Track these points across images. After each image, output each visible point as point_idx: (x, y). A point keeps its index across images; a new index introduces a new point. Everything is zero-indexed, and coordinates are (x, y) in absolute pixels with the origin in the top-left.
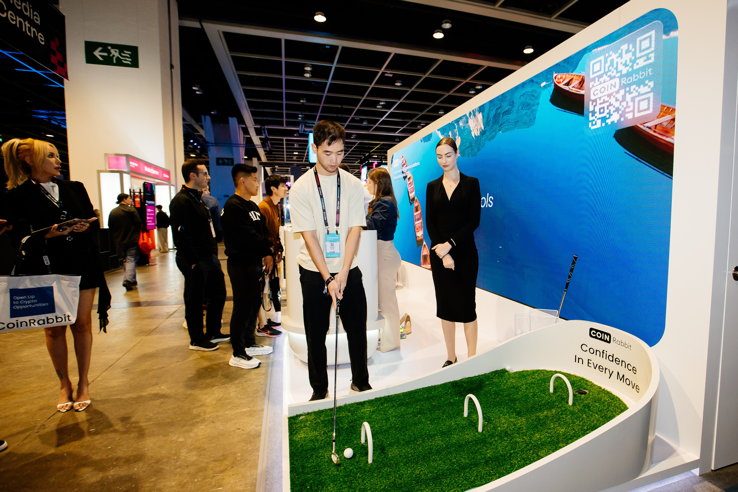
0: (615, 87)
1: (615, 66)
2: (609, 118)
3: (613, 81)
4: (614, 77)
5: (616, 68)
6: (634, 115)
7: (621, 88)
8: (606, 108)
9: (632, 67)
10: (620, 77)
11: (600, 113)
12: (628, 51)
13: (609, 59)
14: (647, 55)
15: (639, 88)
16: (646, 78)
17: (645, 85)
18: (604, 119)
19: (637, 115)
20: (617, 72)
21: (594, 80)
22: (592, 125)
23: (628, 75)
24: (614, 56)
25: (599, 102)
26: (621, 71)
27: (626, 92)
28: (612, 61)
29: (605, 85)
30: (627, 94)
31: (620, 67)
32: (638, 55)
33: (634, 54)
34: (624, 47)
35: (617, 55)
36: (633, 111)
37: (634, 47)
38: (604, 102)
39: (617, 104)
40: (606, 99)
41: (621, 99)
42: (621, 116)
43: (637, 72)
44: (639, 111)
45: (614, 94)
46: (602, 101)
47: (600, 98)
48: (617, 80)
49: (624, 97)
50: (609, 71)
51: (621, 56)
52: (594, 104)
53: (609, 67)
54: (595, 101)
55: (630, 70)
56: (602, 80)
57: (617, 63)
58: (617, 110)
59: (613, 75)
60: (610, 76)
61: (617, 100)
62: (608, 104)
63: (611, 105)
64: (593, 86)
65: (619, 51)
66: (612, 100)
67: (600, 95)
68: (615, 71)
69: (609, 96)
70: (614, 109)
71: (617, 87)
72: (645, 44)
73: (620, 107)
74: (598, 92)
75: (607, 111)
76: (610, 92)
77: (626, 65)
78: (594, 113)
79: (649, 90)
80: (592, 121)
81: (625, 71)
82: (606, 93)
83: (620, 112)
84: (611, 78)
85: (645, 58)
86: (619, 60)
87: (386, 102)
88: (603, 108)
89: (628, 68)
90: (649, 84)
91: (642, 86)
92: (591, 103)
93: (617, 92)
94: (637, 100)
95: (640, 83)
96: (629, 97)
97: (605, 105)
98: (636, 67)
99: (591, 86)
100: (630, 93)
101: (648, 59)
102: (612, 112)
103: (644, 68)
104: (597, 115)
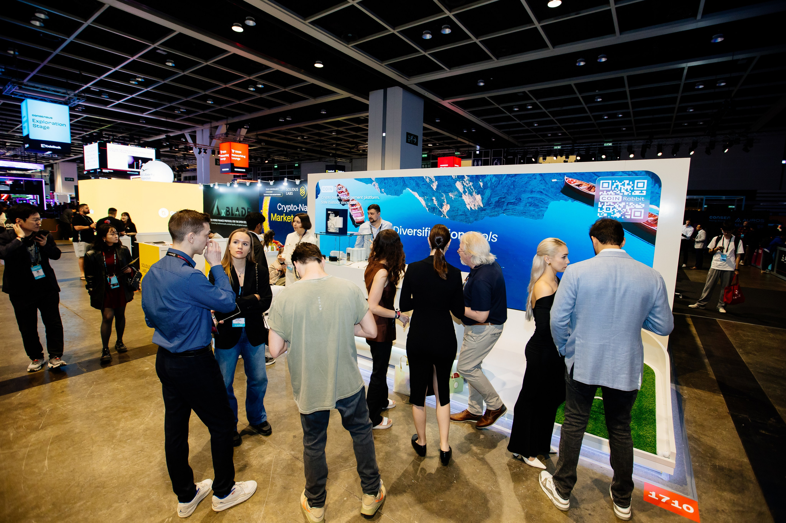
0: (618, 199)
1: (619, 189)
2: (613, 214)
3: (617, 196)
4: (618, 194)
5: (620, 190)
6: (631, 217)
7: (622, 201)
8: (611, 209)
9: (631, 193)
10: (623, 196)
11: (606, 210)
12: (628, 184)
13: (615, 184)
14: (642, 190)
15: (635, 205)
16: (639, 201)
17: (639, 205)
18: (610, 214)
19: (632, 217)
20: (621, 192)
21: (603, 191)
22: (600, 215)
23: (628, 196)
24: (618, 183)
25: (606, 204)
26: (623, 193)
27: (626, 204)
28: (617, 186)
29: (612, 196)
30: (627, 206)
31: (623, 191)
32: (635, 188)
33: (633, 187)
34: (627, 182)
35: (621, 184)
36: (631, 215)
37: (633, 183)
38: (610, 205)
39: (620, 209)
40: (612, 204)
41: (622, 207)
42: (622, 215)
43: (635, 196)
44: (634, 216)
45: (618, 203)
46: (608, 204)
47: (607, 202)
48: (621, 197)
49: (625, 207)
50: (614, 190)
51: (624, 185)
52: (602, 204)
53: (615, 188)
54: (604, 203)
55: (630, 194)
56: (609, 193)
57: (621, 188)
58: (619, 212)
59: (617, 193)
60: (615, 193)
61: (619, 206)
62: (613, 207)
63: (614, 208)
64: (602, 194)
65: (623, 182)
66: (616, 206)
67: (607, 200)
68: (619, 191)
69: (615, 203)
70: (617, 211)
71: (620, 200)
72: (640, 185)
73: (622, 211)
74: (606, 198)
75: (611, 211)
76: (614, 201)
77: (627, 190)
78: (601, 209)
79: (642, 207)
80: (600, 213)
81: (626, 193)
82: (612, 200)
83: (622, 213)
84: (616, 194)
85: (640, 191)
86: (622, 187)
87: (144, 78)
88: (609, 208)
89: (628, 193)
90: (642, 205)
91: (637, 205)
92: (599, 203)
93: (620, 203)
94: (633, 210)
95: (635, 202)
96: (628, 208)
97: (611, 207)
98: (633, 194)
99: (600, 194)
100: (629, 205)
101: (641, 193)
102: (615, 212)
103: (639, 196)
104: (605, 210)
